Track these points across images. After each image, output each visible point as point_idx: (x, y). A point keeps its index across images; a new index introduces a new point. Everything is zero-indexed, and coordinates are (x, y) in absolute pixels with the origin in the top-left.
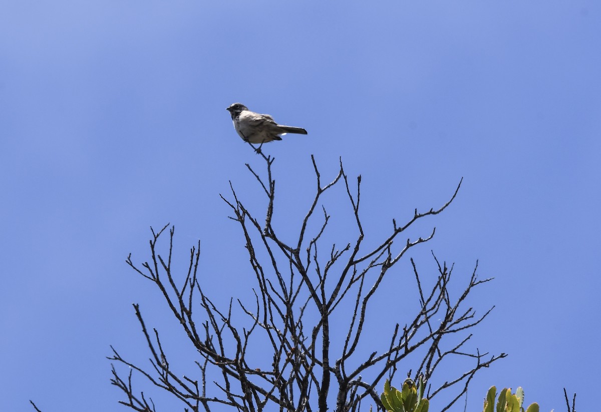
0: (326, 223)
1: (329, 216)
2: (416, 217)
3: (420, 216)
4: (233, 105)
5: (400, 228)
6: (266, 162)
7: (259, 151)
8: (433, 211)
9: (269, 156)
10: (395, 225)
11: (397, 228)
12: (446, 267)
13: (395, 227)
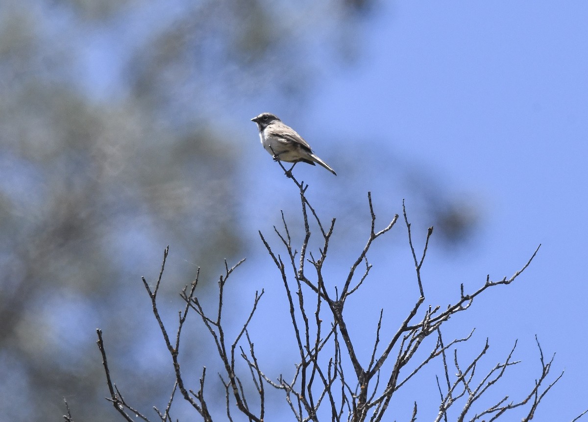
0: (367, 274)
1: (371, 266)
2: (487, 286)
3: (493, 284)
4: (261, 115)
5: (468, 295)
6: (299, 189)
7: (289, 174)
8: (506, 280)
9: (303, 182)
10: (462, 291)
11: (465, 296)
12: (488, 344)
13: (462, 294)
